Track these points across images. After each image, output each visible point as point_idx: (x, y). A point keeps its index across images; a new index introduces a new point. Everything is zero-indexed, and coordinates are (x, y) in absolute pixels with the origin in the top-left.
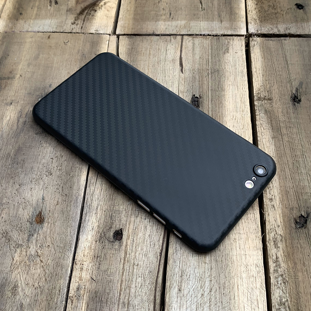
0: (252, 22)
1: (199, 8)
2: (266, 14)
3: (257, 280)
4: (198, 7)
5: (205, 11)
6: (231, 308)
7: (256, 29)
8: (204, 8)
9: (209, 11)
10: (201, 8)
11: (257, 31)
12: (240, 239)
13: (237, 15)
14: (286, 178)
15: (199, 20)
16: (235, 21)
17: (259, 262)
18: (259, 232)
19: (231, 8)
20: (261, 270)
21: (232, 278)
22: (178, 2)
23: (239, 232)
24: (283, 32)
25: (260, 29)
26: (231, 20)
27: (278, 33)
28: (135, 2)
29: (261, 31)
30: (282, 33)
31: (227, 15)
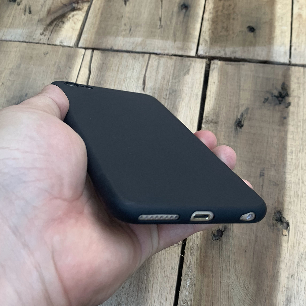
0: (203, 43)
3: (170, 280)
4: (156, 25)
5: (162, 29)
8: (162, 26)
11: (206, 53)
13: (191, 35)
16: (187, 41)
17: (175, 266)
19: (187, 27)
20: (175, 272)
22: (139, 18)
25: (209, 51)
26: (184, 39)
28: (101, 16)
31: (181, 35)
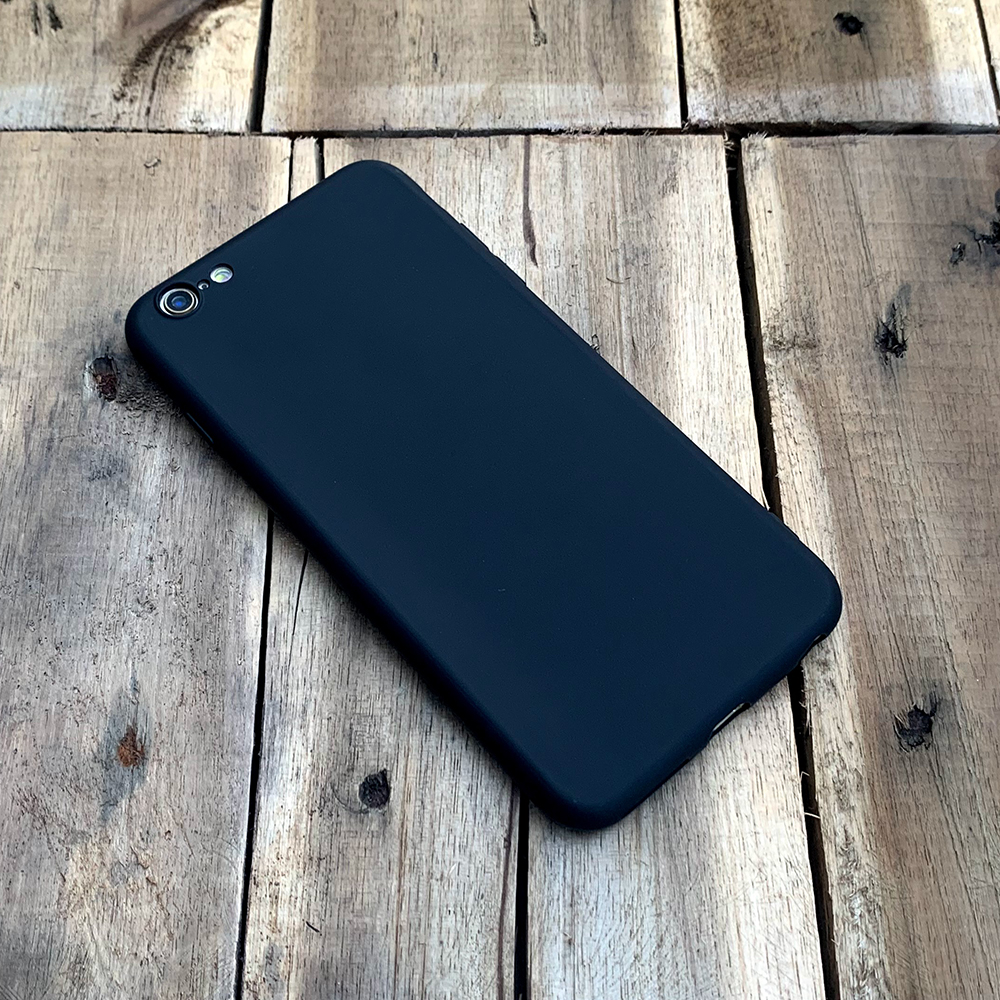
0: (699, 82)
1: (529, 37)
2: (741, 54)
3: (794, 907)
4: (523, 32)
5: (548, 47)
6: (722, 990)
7: (712, 109)
8: (545, 35)
9: (560, 44)
10: (536, 36)
11: (716, 115)
12: (737, 786)
13: (652, 59)
14: (867, 595)
15: (530, 77)
16: (643, 81)
17: (797, 854)
18: (793, 762)
19: (631, 33)
20: (804, 877)
21: (719, 904)
22: (457, 15)
23: (734, 765)
24: (796, 116)
25: (726, 108)
26: (632, 75)
27: (781, 120)
28: (319, 18)
29: (728, 114)
30: (795, 120)
31: (618, 58)
